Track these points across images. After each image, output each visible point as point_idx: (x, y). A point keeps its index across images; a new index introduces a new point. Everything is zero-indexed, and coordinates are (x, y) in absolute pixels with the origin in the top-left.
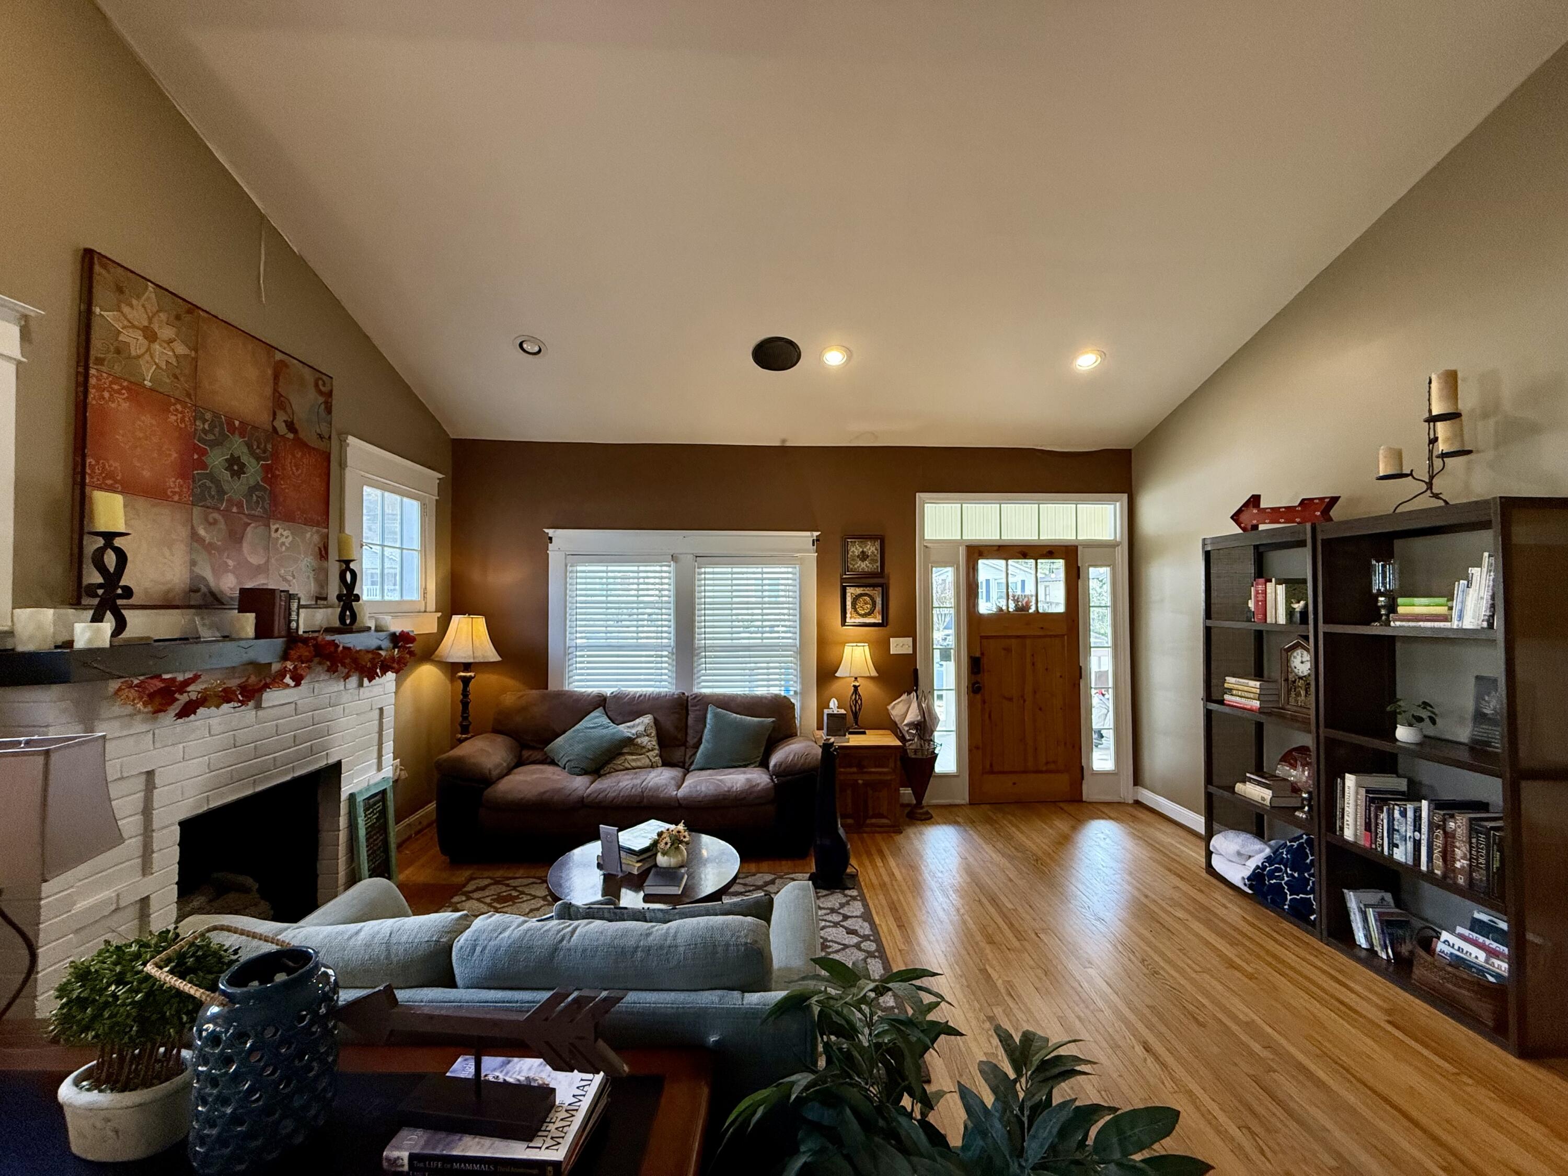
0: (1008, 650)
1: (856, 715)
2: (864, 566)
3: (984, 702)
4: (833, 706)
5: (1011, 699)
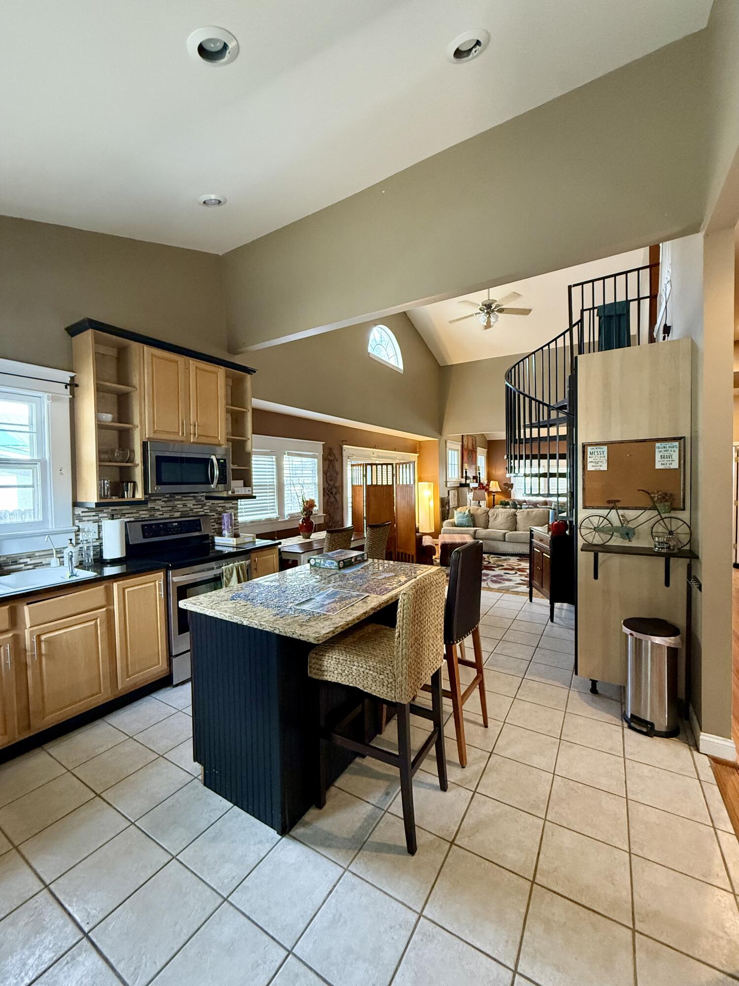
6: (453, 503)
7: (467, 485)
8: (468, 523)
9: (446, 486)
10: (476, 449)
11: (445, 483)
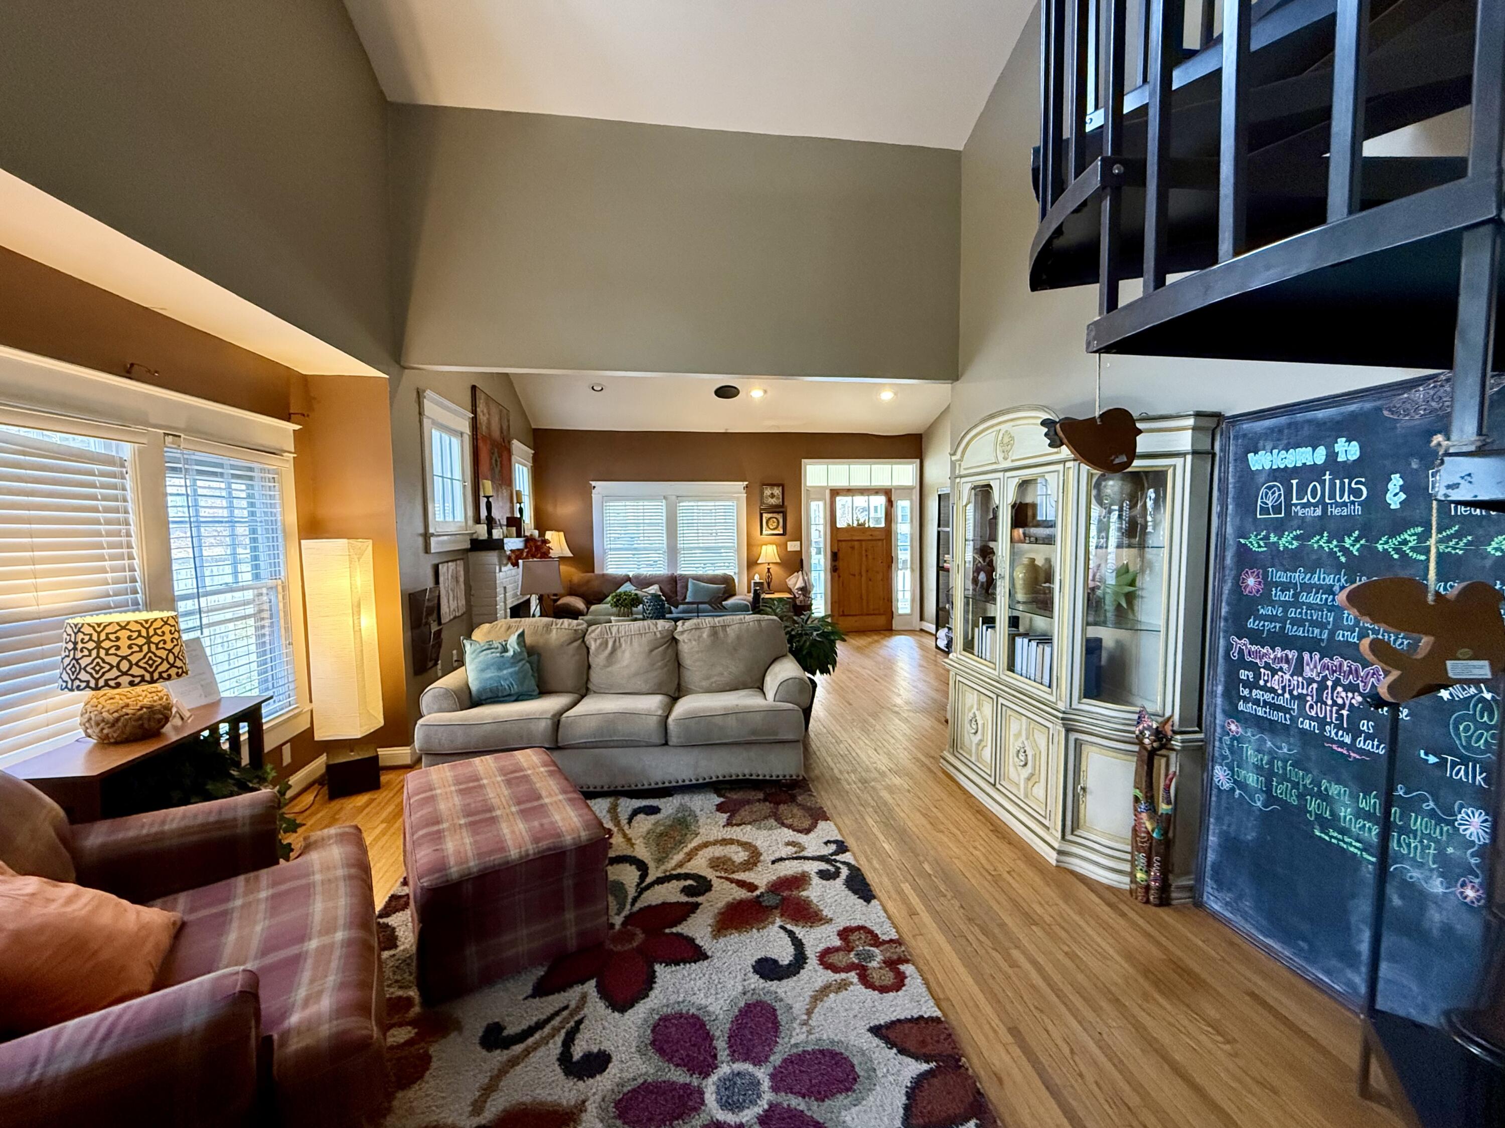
0: (853, 548)
1: (769, 584)
2: (773, 501)
3: (839, 577)
4: (757, 578)
5: (854, 575)
6: (453, 605)
7: (496, 545)
8: (521, 682)
9: (427, 549)
10: (509, 442)
11: (420, 540)
